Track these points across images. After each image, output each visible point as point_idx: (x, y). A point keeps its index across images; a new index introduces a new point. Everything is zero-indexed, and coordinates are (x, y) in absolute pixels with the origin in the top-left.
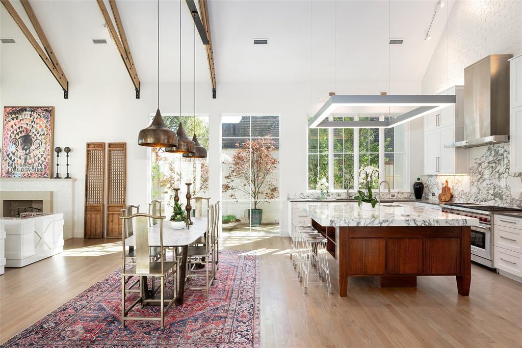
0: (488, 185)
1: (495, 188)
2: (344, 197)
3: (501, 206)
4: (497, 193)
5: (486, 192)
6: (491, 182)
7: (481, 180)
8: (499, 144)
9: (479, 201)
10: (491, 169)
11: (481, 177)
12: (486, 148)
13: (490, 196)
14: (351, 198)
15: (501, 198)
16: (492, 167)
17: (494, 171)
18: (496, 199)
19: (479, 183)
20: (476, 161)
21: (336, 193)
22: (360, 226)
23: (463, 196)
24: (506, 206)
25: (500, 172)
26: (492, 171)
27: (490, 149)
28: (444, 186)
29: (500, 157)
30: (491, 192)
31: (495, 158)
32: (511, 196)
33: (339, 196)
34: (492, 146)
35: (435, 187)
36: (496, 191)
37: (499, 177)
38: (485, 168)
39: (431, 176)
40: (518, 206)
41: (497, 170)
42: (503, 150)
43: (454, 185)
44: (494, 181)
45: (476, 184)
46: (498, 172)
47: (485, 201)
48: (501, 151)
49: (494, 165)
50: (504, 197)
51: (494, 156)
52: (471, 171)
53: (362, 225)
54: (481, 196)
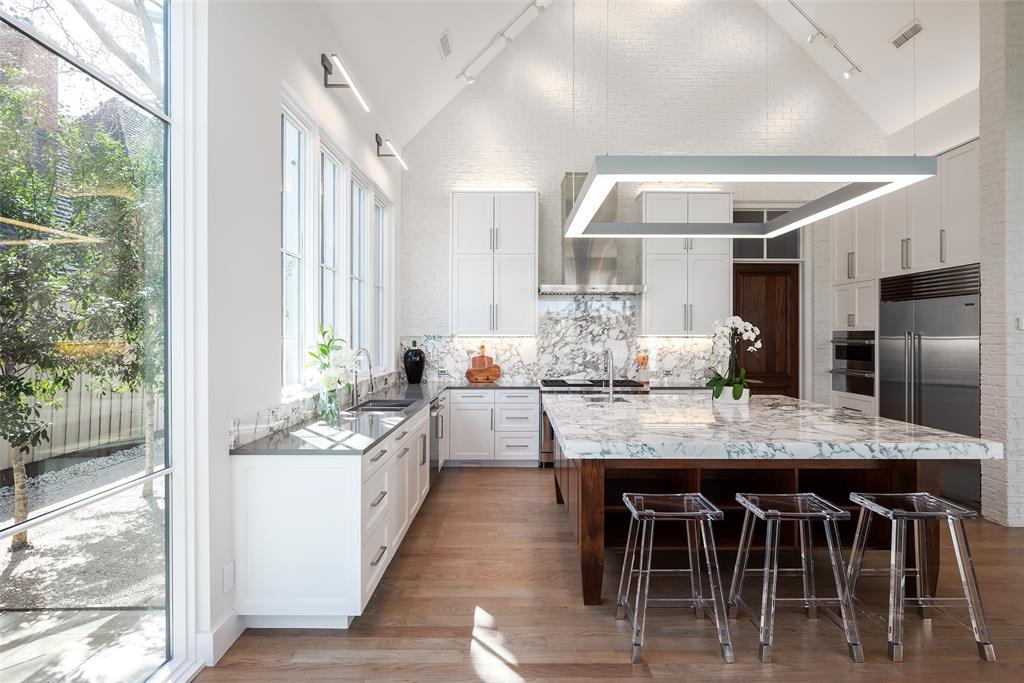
0: (573, 351)
1: (585, 355)
4: (589, 362)
5: (569, 362)
6: (579, 346)
7: (560, 345)
9: (555, 376)
10: (578, 329)
11: (561, 340)
13: (577, 366)
15: (596, 368)
16: (581, 326)
17: (584, 332)
18: (588, 370)
19: (557, 349)
20: (550, 316)
23: (522, 371)
25: (595, 333)
26: (581, 331)
27: (576, 301)
28: (476, 355)
30: (580, 360)
35: (446, 359)
36: (588, 358)
37: (592, 340)
38: (569, 327)
41: (589, 330)
43: (501, 352)
44: (584, 346)
45: (550, 350)
46: (591, 333)
47: (569, 374)
49: (584, 323)
51: (584, 311)
52: (541, 330)
54: (560, 368)
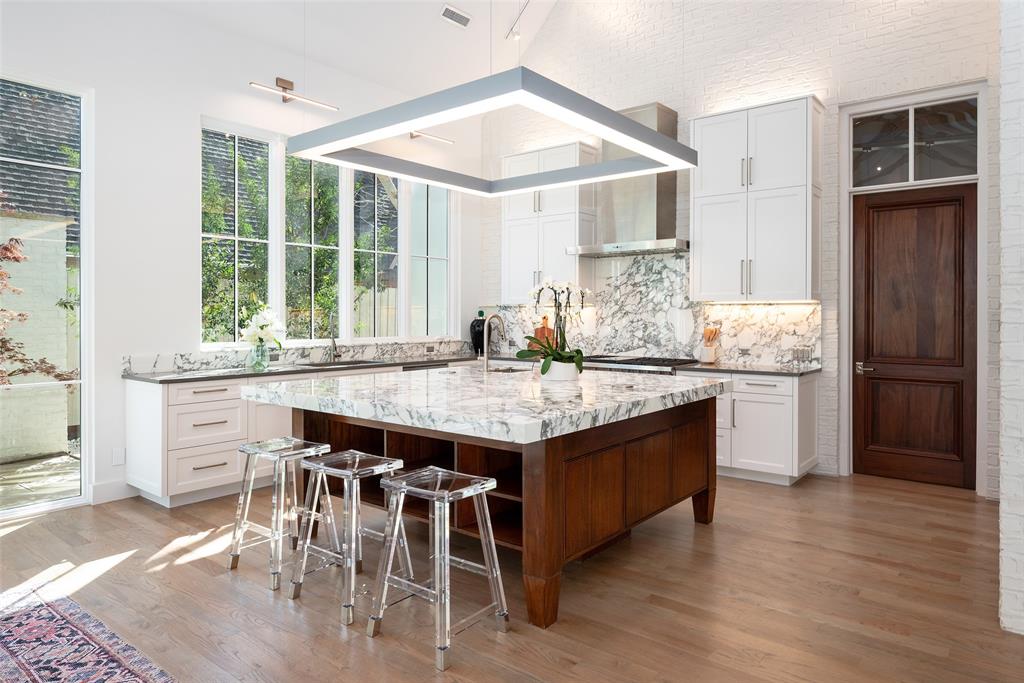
0: (632, 322)
1: (646, 327)
2: (317, 357)
3: (657, 356)
4: (649, 336)
5: (628, 335)
7: (619, 315)
8: (653, 256)
9: (615, 351)
10: (638, 296)
11: (620, 309)
12: (629, 260)
13: (636, 341)
14: (336, 360)
17: (644, 300)
18: (648, 345)
19: (616, 319)
20: (609, 282)
21: (297, 349)
22: (597, 425)
24: (667, 355)
25: (656, 301)
26: (641, 299)
27: (636, 262)
28: (539, 326)
29: (654, 277)
30: (639, 334)
31: (646, 278)
32: (675, 340)
33: (303, 356)
34: (640, 257)
35: (516, 329)
36: (647, 332)
37: (653, 309)
38: (628, 295)
39: (505, 308)
40: (687, 355)
41: (650, 297)
42: (661, 265)
44: (644, 316)
45: (609, 321)
46: (652, 300)
47: (628, 349)
48: (657, 267)
49: (643, 289)
50: (663, 342)
51: (645, 275)
52: (599, 298)
53: (600, 422)
54: (619, 343)
